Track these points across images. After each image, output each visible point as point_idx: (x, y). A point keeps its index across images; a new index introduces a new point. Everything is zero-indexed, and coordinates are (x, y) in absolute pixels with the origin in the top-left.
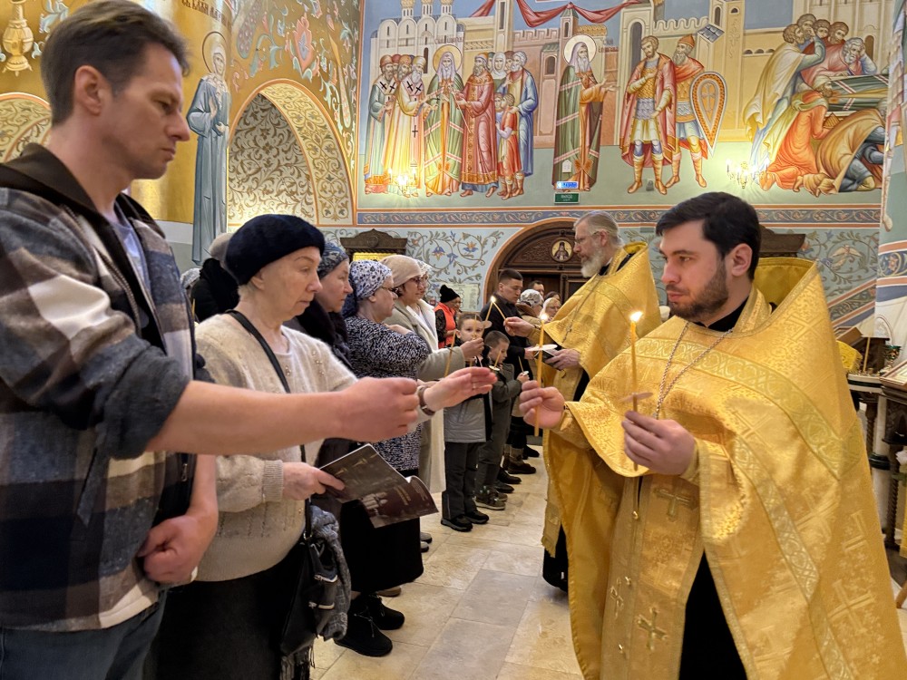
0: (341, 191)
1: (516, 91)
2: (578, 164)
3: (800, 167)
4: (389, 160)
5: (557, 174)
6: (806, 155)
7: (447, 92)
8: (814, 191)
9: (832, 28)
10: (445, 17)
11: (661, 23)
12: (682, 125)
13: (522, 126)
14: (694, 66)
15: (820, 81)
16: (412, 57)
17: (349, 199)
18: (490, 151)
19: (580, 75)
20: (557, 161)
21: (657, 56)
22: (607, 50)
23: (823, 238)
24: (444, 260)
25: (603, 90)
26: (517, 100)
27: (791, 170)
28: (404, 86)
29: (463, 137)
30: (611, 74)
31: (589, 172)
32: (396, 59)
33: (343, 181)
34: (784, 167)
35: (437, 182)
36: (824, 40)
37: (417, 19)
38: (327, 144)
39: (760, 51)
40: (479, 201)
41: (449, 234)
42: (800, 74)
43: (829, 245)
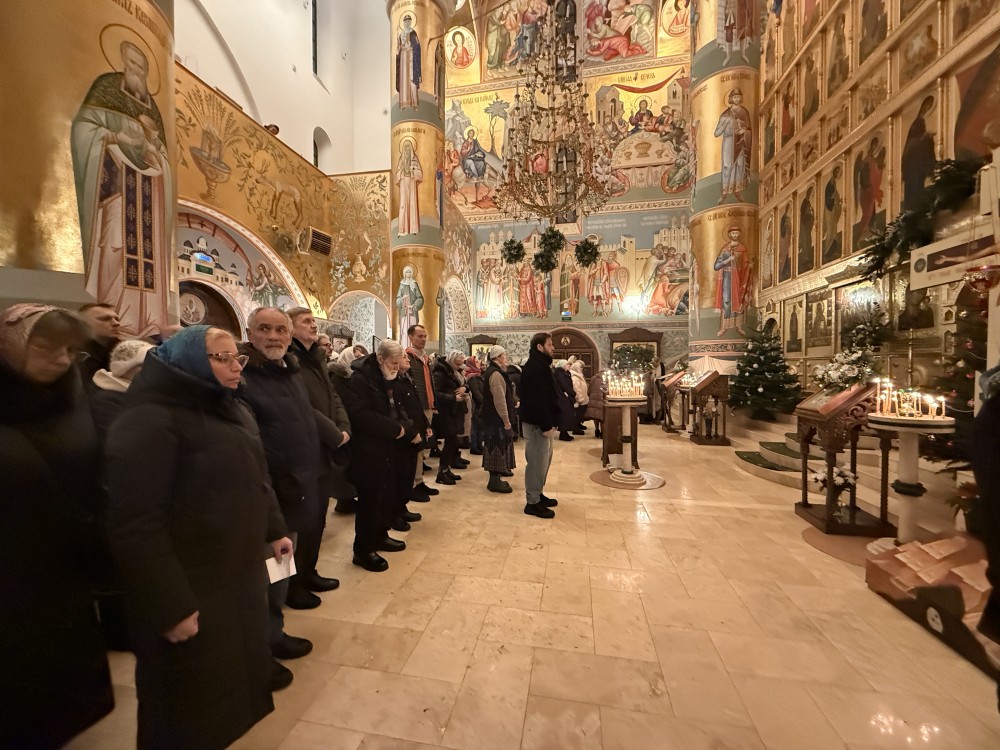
0: (466, 318)
2: (570, 305)
3: (660, 305)
4: (487, 304)
5: (562, 308)
6: (662, 300)
7: (512, 275)
8: (666, 315)
9: (670, 249)
11: (602, 247)
13: (546, 288)
14: (616, 265)
15: (666, 271)
17: (469, 321)
18: (532, 299)
20: (562, 303)
21: (601, 260)
23: (670, 334)
24: (514, 346)
25: (580, 274)
27: (657, 306)
28: (492, 272)
29: (520, 293)
31: (575, 308)
32: (488, 260)
34: (653, 306)
35: (509, 313)
36: (666, 254)
37: (497, 243)
38: (461, 298)
42: (658, 268)
43: (673, 336)
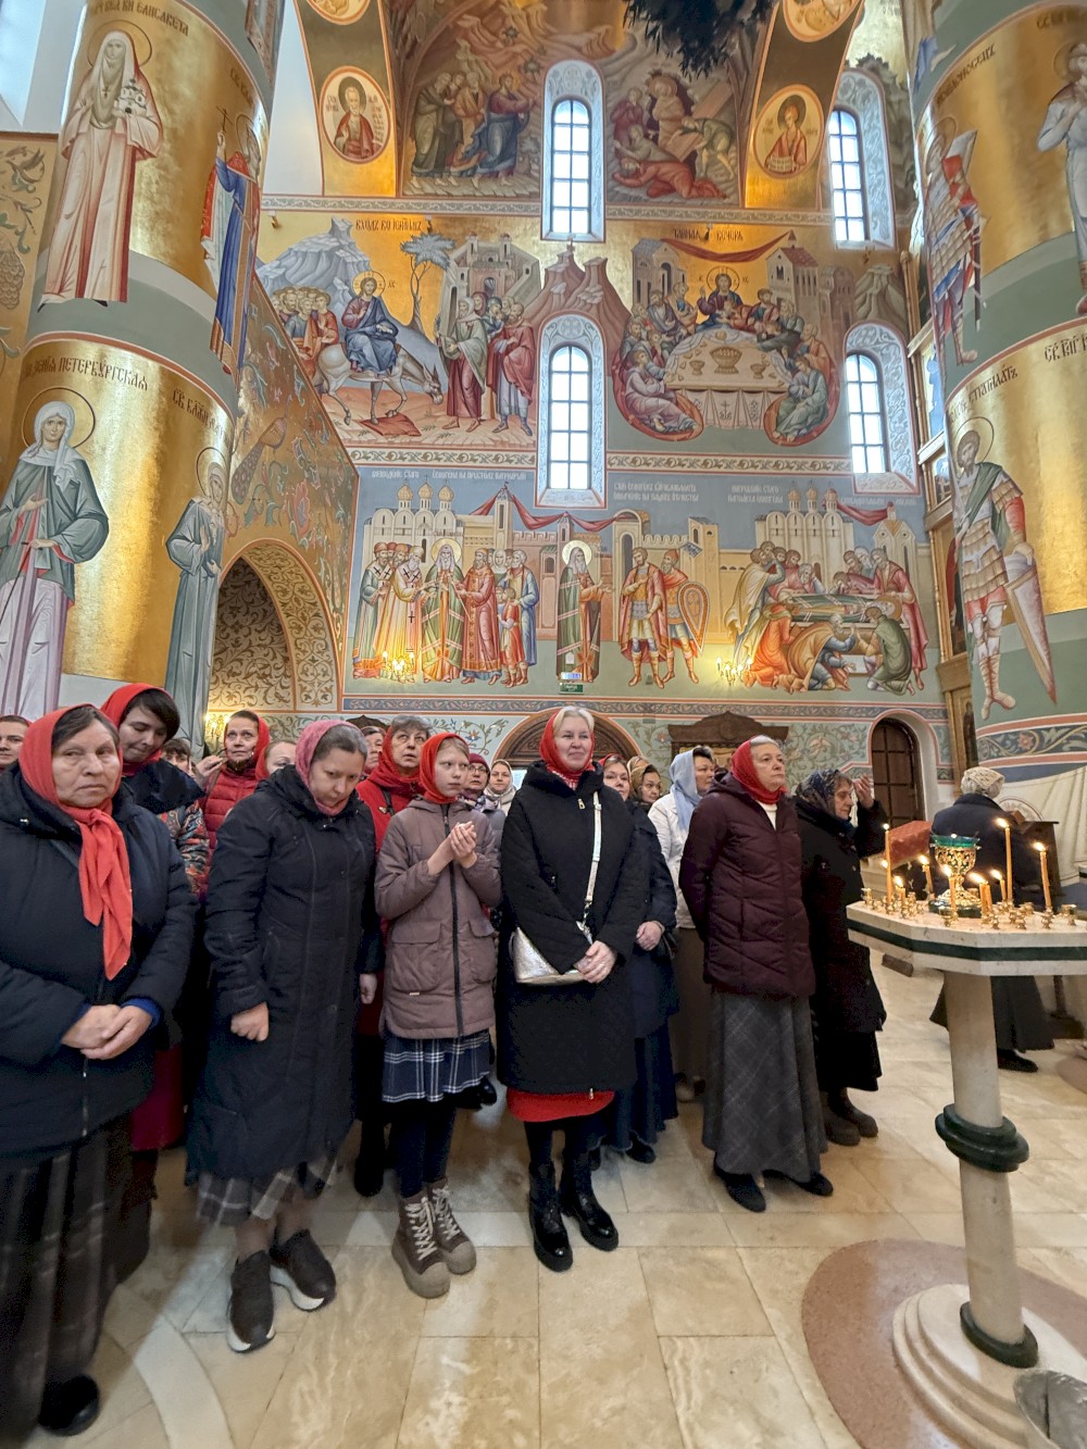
0: (325, 674)
1: (517, 585)
2: (580, 657)
3: (775, 668)
4: (382, 642)
5: (560, 666)
6: (779, 658)
7: (446, 582)
8: (788, 689)
9: (788, 553)
10: (444, 512)
11: (649, 537)
12: (673, 627)
13: (524, 618)
14: (679, 576)
15: (783, 597)
16: (409, 547)
17: (335, 684)
18: (491, 640)
19: (577, 576)
20: (561, 652)
21: (647, 565)
22: (602, 556)
23: (800, 731)
25: (600, 591)
26: (518, 594)
27: (768, 670)
28: (399, 573)
29: (463, 626)
30: (607, 578)
31: (591, 666)
32: (391, 546)
33: (330, 663)
34: (761, 668)
35: (435, 670)
36: (782, 563)
37: (414, 511)
38: (313, 623)
39: (733, 568)
40: (481, 689)
41: (448, 722)
42: (767, 590)
43: (805, 736)
